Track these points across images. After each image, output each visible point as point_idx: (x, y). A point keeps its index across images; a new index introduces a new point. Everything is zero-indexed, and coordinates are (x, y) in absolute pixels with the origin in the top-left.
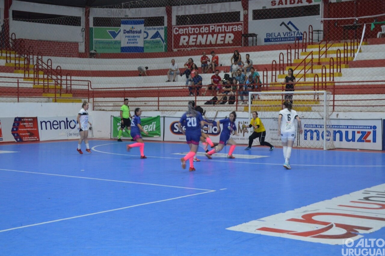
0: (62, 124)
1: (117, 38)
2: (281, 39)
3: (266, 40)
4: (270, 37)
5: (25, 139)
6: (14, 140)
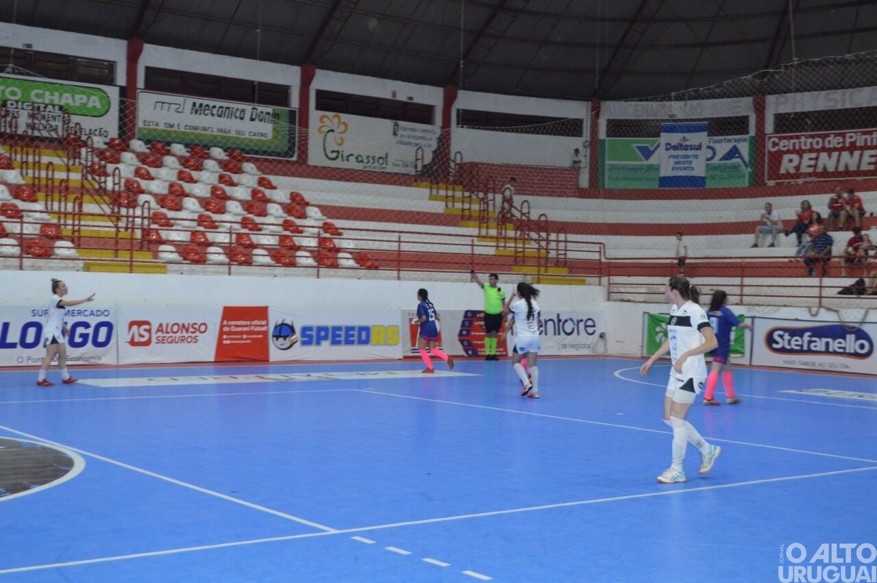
0: (550, 325)
1: (653, 160)
6: (463, 353)
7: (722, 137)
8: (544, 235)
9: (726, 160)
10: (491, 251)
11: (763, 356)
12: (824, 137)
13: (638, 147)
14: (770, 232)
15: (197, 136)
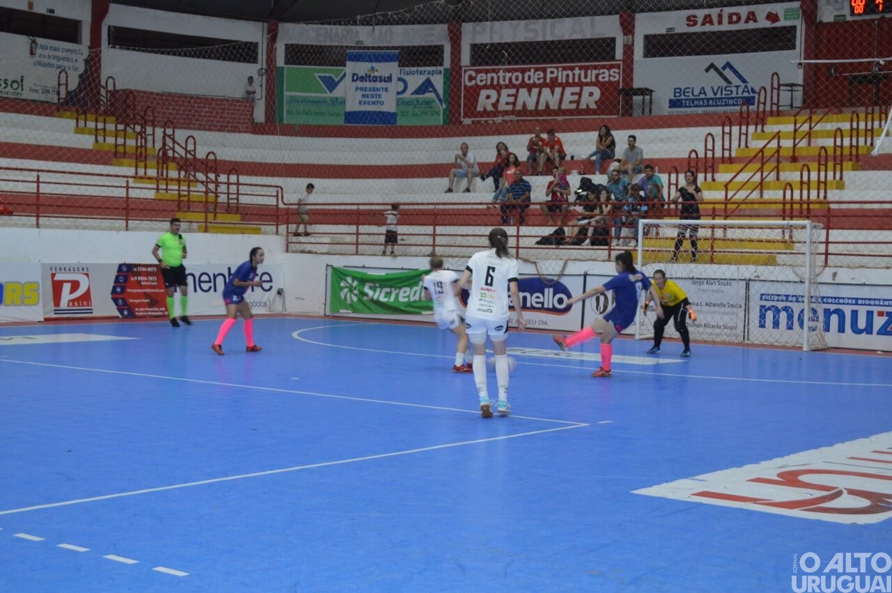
0: (220, 280)
1: (338, 92)
2: (708, 102)
3: (674, 104)
4: (683, 97)
5: (140, 312)
6: (117, 314)
7: (415, 69)
8: (212, 176)
9: (419, 94)
10: (151, 194)
12: (523, 71)
13: (320, 77)
14: (466, 175)
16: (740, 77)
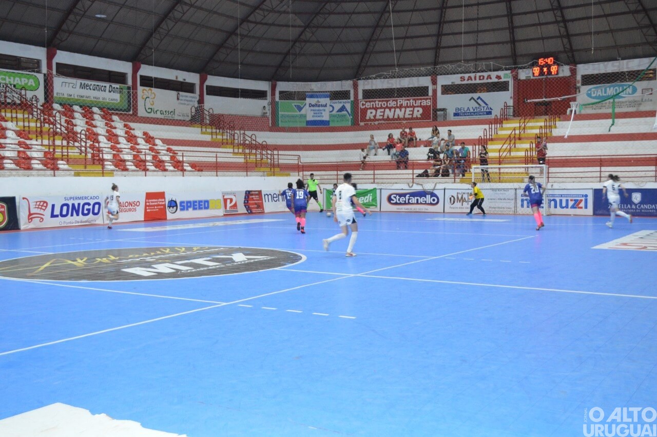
1: (303, 112)
2: (471, 114)
3: (456, 115)
4: (459, 112)
5: (254, 211)
6: (246, 212)
7: (337, 101)
9: (340, 112)
10: (242, 160)
11: (386, 206)
12: (387, 101)
13: (295, 106)
14: (374, 148)
15: (84, 100)
16: (485, 103)
